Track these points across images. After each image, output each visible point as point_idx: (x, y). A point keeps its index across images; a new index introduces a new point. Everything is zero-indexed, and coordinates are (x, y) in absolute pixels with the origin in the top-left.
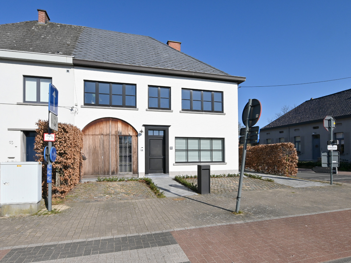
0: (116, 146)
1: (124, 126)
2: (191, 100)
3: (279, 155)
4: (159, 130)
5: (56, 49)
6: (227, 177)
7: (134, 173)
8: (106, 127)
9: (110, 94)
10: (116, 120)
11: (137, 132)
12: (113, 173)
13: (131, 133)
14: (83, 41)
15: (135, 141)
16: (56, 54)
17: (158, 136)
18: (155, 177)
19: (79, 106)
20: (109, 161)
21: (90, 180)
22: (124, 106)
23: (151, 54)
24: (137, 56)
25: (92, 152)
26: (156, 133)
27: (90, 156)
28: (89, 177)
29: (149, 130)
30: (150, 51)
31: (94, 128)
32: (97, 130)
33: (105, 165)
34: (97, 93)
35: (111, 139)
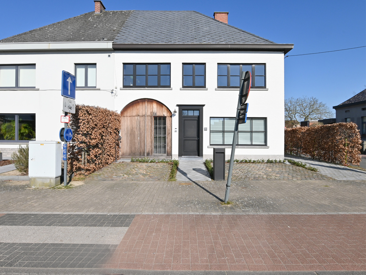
0: (151, 127)
1: (159, 107)
2: (228, 76)
3: (335, 138)
4: (194, 110)
5: (103, 36)
6: (266, 163)
7: (168, 155)
8: (142, 108)
9: (147, 75)
10: (151, 101)
11: (171, 113)
12: (148, 154)
13: (165, 114)
14: (128, 25)
15: (169, 121)
16: (101, 41)
17: (193, 117)
18: (188, 159)
19: (118, 89)
20: (145, 142)
21: (125, 160)
22: (159, 86)
23: (191, 29)
24: (176, 34)
25: (130, 133)
26: (191, 113)
27: (127, 136)
28: (127, 157)
29: (183, 110)
30: (191, 27)
31: (131, 109)
32: (134, 111)
33: (141, 146)
34: (135, 75)
35: (146, 120)
